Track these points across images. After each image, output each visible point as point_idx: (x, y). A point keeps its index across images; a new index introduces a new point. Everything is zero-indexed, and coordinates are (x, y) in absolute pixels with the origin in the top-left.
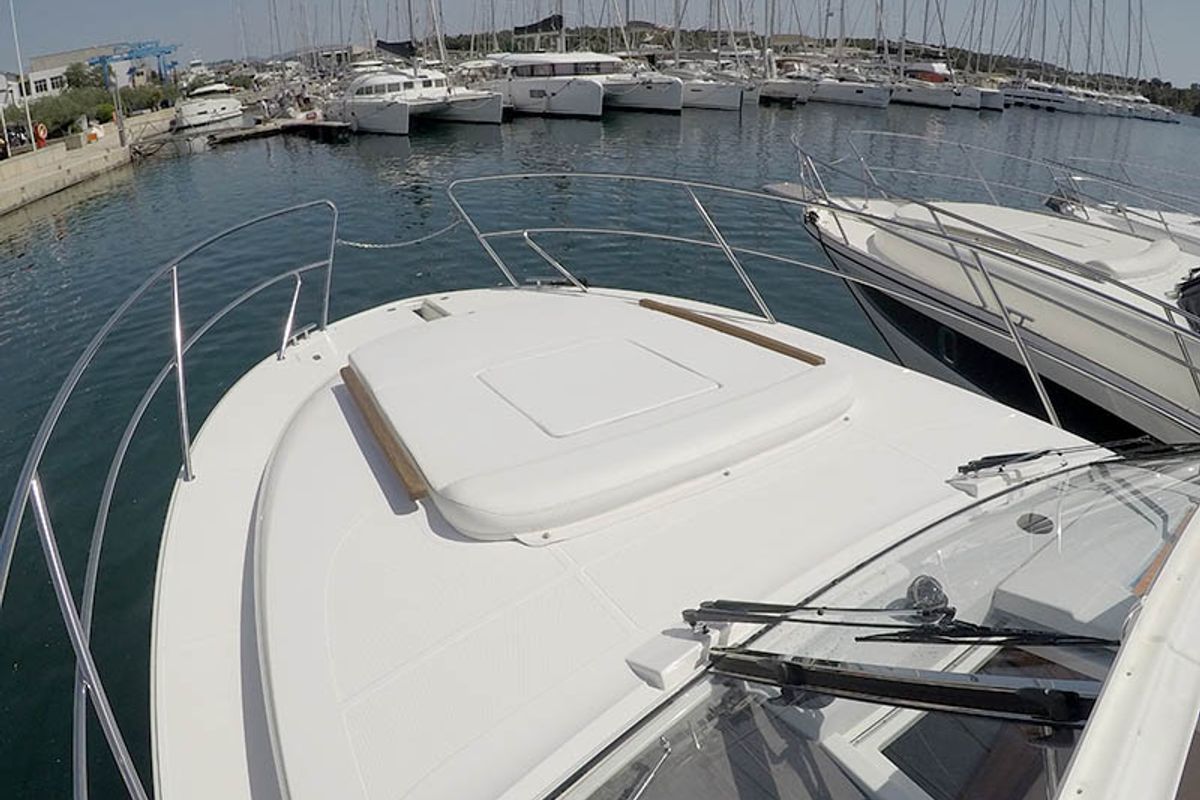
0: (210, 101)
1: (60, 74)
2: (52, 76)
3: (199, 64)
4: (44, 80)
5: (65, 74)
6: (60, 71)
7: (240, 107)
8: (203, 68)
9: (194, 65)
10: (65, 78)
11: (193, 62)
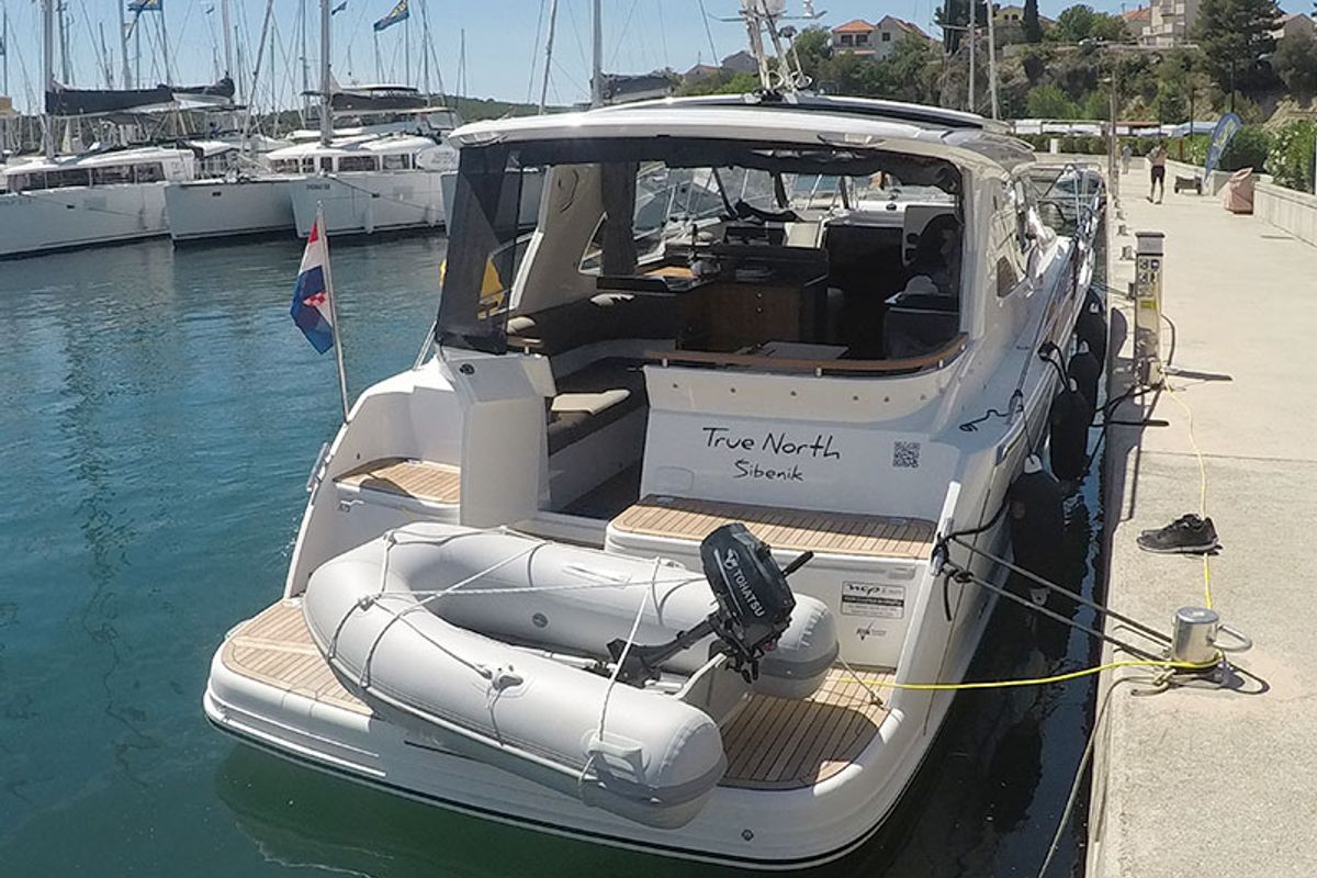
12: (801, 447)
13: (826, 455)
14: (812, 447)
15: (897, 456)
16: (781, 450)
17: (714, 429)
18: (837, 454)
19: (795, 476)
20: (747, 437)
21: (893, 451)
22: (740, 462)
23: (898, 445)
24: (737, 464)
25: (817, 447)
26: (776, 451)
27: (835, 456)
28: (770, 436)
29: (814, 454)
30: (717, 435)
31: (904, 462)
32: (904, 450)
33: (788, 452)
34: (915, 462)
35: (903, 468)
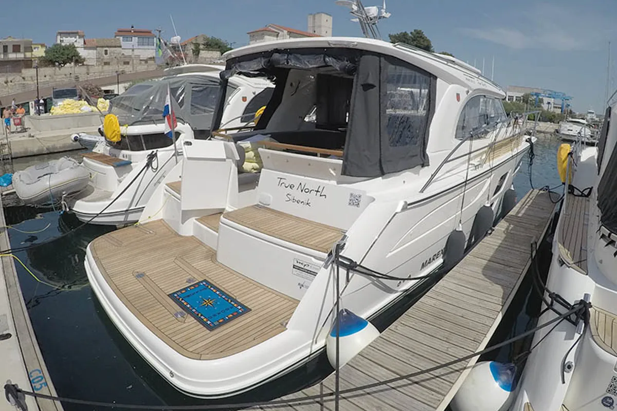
0: (576, 126)
1: (520, 96)
2: (517, 96)
3: (593, 113)
4: (513, 97)
5: (523, 96)
6: (520, 95)
7: (590, 134)
8: (593, 115)
9: (590, 113)
10: (522, 98)
11: (590, 111)
12: (311, 191)
13: (321, 196)
14: (316, 191)
15: (350, 200)
16: (303, 191)
17: (281, 179)
18: (325, 195)
19: (307, 204)
20: (292, 183)
21: (349, 198)
22: (288, 194)
23: (352, 195)
24: (287, 195)
25: (318, 191)
26: (302, 191)
27: (324, 197)
28: (300, 184)
29: (316, 195)
30: (282, 181)
31: (353, 204)
32: (354, 198)
33: (306, 192)
34: (358, 204)
35: (353, 207)
